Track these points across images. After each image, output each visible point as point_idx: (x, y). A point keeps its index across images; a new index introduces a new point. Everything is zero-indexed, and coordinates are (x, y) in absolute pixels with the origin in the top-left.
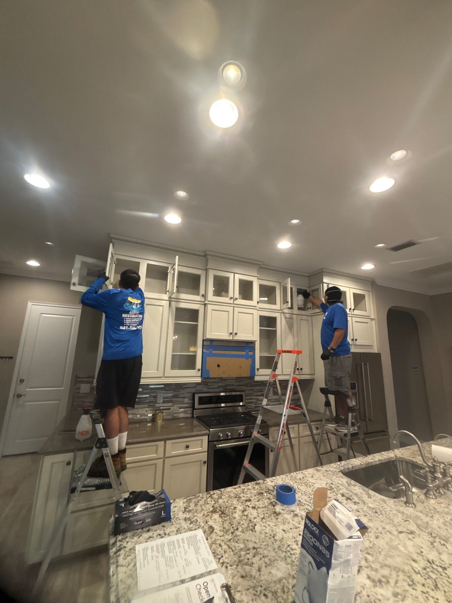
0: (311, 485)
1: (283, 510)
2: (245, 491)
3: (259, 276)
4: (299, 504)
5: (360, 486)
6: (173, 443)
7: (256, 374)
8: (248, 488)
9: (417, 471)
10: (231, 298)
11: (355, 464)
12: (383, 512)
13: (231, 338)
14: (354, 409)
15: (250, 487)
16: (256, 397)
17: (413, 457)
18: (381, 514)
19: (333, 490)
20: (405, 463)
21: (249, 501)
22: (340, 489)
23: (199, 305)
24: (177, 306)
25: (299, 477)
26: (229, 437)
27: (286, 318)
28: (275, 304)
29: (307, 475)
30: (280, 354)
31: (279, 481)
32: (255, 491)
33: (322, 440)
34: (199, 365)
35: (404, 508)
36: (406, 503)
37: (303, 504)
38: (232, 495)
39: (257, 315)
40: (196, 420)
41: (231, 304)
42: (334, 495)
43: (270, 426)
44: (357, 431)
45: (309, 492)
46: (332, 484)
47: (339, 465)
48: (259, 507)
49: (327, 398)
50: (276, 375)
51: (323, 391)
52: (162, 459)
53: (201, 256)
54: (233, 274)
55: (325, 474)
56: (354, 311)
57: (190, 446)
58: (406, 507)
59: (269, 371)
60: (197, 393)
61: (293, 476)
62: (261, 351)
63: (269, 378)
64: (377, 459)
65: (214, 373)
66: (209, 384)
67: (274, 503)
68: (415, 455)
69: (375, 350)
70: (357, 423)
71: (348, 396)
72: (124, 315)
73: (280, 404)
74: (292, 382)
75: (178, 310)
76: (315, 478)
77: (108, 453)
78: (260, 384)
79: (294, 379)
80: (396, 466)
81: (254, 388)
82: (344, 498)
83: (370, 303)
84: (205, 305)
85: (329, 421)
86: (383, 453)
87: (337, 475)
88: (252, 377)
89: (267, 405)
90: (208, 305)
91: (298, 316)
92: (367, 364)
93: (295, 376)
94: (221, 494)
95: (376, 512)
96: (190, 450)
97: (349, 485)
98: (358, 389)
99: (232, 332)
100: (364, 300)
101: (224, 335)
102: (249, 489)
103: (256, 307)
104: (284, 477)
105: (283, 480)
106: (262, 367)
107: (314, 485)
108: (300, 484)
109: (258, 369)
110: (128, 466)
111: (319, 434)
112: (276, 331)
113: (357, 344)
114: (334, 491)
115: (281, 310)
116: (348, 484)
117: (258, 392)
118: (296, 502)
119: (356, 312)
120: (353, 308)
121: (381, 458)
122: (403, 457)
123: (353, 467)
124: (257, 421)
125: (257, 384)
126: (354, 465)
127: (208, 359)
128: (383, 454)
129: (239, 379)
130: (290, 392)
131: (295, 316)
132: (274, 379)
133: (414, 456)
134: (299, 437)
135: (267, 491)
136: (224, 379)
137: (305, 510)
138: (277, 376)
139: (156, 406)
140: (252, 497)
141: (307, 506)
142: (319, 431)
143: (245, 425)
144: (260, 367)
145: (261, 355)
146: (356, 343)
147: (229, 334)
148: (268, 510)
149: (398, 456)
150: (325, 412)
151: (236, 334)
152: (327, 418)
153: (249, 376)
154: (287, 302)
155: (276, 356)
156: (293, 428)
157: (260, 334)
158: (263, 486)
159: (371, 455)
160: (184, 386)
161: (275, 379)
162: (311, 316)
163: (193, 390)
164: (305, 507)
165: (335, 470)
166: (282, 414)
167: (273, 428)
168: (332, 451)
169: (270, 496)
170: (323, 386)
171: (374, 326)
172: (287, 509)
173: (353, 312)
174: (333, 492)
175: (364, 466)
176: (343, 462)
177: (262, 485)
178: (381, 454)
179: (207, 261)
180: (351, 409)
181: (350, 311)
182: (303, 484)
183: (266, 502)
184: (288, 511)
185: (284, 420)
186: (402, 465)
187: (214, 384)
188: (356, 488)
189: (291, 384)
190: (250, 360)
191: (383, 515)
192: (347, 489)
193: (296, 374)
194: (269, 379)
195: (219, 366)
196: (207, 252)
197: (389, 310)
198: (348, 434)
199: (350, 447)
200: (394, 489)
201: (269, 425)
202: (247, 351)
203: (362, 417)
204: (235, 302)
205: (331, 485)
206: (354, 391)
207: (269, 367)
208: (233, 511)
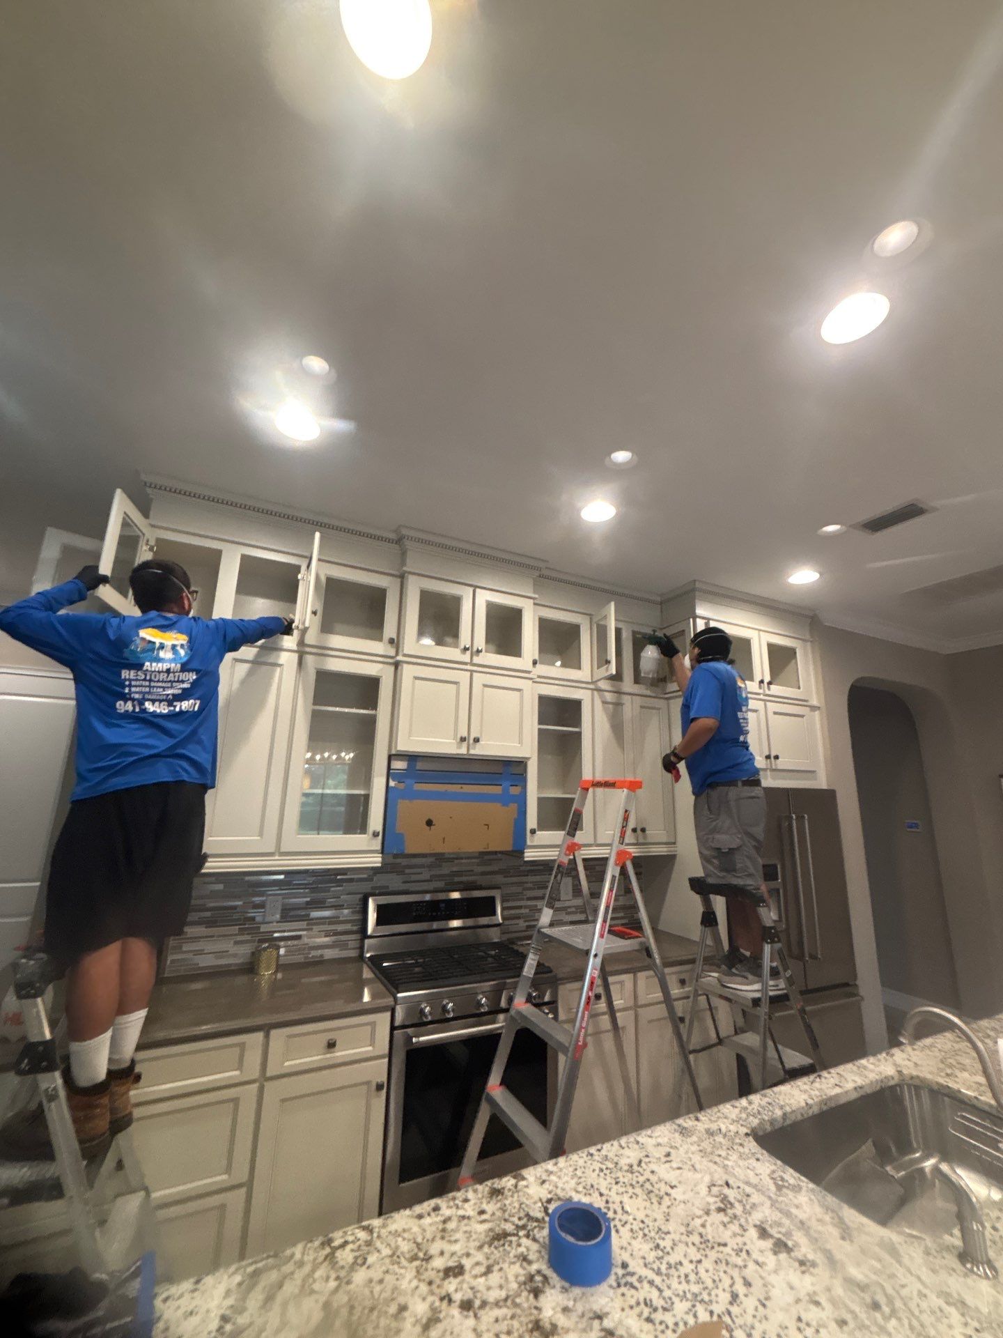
0: (662, 1193)
1: (566, 1310)
2: (451, 1225)
3: (537, 596)
4: (623, 1281)
5: (812, 1190)
6: (289, 1037)
7: (529, 843)
8: (461, 1212)
9: (964, 1118)
10: (466, 649)
11: (790, 1105)
12: (898, 1304)
13: (463, 750)
14: (776, 932)
15: (469, 1209)
16: (529, 903)
17: (948, 1075)
18: (894, 1312)
19: (730, 1212)
20: (927, 1094)
21: (455, 1276)
22: (754, 1206)
23: (381, 666)
24: (320, 667)
25: (628, 1161)
26: (448, 1012)
27: (604, 703)
28: (579, 668)
29: (651, 1149)
30: (587, 789)
31: (566, 1179)
32: (486, 1226)
33: (695, 1013)
34: (376, 819)
35: (961, 1279)
36: (965, 1256)
37: (633, 1280)
38: (405, 1247)
39: (532, 692)
40: (368, 966)
41: (465, 664)
42: (735, 1235)
43: (561, 979)
44: (785, 991)
45: (657, 1224)
46: (727, 1184)
47: (746, 1109)
48: (484, 1304)
49: (707, 903)
50: (575, 844)
51: (697, 885)
52: (256, 1085)
53: (389, 541)
54: (471, 590)
55: (706, 1145)
56: (772, 686)
57: (337, 1043)
58: (966, 1275)
59: (557, 836)
60: (373, 895)
61: (611, 1155)
62: (541, 785)
63: (557, 853)
64: (849, 1086)
65: (418, 842)
66: (407, 871)
67: (538, 1278)
68: (951, 1066)
69: (822, 783)
70: (785, 970)
71: (760, 900)
72: (125, 674)
73: (586, 922)
74: (616, 864)
75: (324, 678)
76: (675, 1165)
77: (55, 1089)
78: (542, 867)
79: (621, 855)
80: (899, 1100)
81: (524, 879)
82: (768, 1244)
83: (807, 667)
84: (397, 665)
85: (711, 965)
86: (864, 1062)
87: (741, 1149)
88: (519, 853)
89: (552, 925)
90: (405, 666)
91: (634, 697)
92: (803, 817)
93: (623, 847)
94: (369, 1243)
95: (876, 1306)
96: (340, 1054)
97: (779, 1188)
98: (783, 879)
99: (465, 734)
100: (794, 661)
101: (445, 745)
102: (463, 1217)
103: (529, 672)
104: (581, 1162)
105: (579, 1173)
106: (543, 825)
107: (672, 1192)
108: (631, 1190)
109: (533, 832)
110: (137, 1113)
111: (688, 997)
112: (579, 734)
113: (779, 767)
114: (735, 1217)
115: (592, 683)
116: (776, 1184)
117: (534, 889)
118: (614, 1270)
119: (775, 689)
120: (767, 678)
121: (860, 1082)
122: (921, 1075)
123: (785, 1114)
124: (526, 969)
125: (532, 868)
126: (788, 1109)
127: (403, 805)
128: (865, 1068)
129: (486, 856)
130: (611, 890)
131: (629, 697)
132: (572, 857)
133: (949, 1071)
134: (637, 1006)
135: (521, 1223)
136: (447, 856)
137: (637, 1310)
138: (579, 848)
139: (262, 930)
140: (468, 1255)
141: (646, 1285)
142: (687, 989)
143: (493, 980)
144: (539, 823)
145: (543, 795)
146: (776, 765)
147: (458, 740)
148: (513, 1317)
149: (905, 1072)
150: (703, 938)
151: (477, 740)
152: (706, 955)
153: (509, 848)
154: (608, 662)
155: (576, 796)
156: (621, 983)
157: (539, 742)
158: (511, 1202)
159: (832, 1071)
160: (339, 877)
161: (574, 856)
162: (667, 699)
163: (366, 887)
164: (641, 1295)
165: (733, 1128)
166: (587, 953)
167: (570, 986)
168: (720, 1041)
169: (528, 1250)
170: (699, 873)
171: (818, 726)
172: (580, 1308)
173: (769, 689)
174: (731, 1222)
175: (816, 1110)
176: (755, 1098)
177: (510, 1199)
178: (859, 1067)
179: (404, 554)
180: (768, 934)
181: (760, 688)
182: (638, 1190)
183: (511, 1278)
184: (583, 1315)
185: (594, 968)
186: (918, 1097)
187: (419, 870)
188: (803, 1198)
189: (612, 871)
190: (513, 807)
191: (899, 1319)
192: (774, 1203)
193: (627, 841)
194: (559, 856)
195: (429, 823)
196: (404, 532)
197: (852, 686)
198: (763, 1000)
199: (768, 1035)
200: (898, 1172)
201: (560, 976)
202: (506, 784)
203: (793, 953)
204: (476, 660)
205: (726, 1191)
206: (773, 884)
207: (560, 826)
208: (394, 1325)
